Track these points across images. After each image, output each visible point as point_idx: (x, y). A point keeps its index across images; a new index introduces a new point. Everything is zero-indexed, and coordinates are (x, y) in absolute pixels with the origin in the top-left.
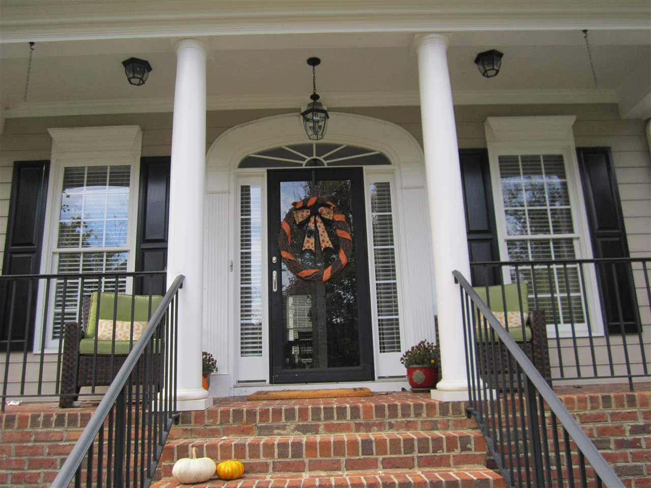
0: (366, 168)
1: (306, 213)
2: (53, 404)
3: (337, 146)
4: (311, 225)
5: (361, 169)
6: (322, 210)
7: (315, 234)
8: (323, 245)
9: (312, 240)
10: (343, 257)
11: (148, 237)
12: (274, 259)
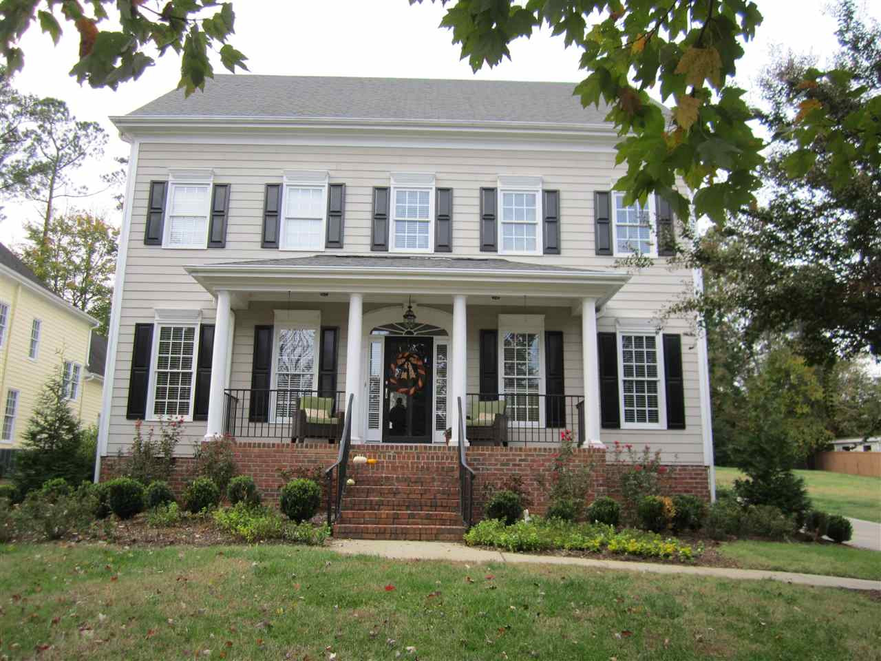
0: (435, 337)
1: (403, 360)
2: (289, 441)
3: (421, 324)
4: (406, 366)
5: (432, 338)
6: (411, 359)
7: (407, 371)
8: (411, 377)
9: (406, 373)
10: (420, 383)
11: (325, 368)
12: (387, 383)
